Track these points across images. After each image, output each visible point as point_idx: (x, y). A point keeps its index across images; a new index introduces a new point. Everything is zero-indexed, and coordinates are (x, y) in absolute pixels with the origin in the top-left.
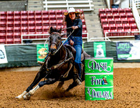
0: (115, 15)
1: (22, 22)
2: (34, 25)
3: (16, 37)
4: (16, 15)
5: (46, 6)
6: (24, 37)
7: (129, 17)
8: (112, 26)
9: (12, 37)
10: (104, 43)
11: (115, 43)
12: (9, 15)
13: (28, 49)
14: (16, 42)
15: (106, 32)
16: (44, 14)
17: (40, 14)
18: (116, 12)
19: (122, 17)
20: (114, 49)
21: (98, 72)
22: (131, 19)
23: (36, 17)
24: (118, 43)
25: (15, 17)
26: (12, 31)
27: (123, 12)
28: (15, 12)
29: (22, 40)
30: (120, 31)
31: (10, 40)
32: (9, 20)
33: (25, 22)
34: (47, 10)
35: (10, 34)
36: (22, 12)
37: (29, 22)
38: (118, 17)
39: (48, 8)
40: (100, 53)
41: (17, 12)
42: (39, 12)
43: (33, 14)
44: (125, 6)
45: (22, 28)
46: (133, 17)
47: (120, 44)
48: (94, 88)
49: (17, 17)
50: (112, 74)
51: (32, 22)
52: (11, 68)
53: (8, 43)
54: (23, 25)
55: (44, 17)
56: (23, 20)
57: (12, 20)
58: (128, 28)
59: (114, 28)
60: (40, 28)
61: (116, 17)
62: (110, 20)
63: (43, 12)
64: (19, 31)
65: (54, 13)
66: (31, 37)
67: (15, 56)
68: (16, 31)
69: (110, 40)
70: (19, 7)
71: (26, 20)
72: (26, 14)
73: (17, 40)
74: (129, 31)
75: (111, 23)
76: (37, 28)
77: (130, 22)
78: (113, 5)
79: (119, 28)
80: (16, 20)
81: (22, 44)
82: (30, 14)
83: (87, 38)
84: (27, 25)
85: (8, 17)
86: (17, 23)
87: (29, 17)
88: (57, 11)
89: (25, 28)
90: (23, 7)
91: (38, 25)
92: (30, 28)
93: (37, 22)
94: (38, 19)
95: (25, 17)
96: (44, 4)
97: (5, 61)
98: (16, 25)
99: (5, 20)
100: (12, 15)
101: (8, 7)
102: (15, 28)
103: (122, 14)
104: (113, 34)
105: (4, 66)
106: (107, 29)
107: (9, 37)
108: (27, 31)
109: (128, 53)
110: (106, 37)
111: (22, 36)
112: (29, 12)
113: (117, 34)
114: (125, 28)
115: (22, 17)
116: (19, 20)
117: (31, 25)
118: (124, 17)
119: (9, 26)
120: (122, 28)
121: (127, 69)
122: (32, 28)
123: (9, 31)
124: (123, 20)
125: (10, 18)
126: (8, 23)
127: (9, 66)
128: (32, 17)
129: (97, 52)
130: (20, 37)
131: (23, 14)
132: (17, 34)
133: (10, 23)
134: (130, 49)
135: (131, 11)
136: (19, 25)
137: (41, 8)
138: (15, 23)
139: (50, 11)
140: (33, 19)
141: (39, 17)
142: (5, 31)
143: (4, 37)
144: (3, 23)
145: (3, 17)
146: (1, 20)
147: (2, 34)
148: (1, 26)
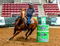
0: (50, 6)
1: (12, 8)
2: (16, 9)
3: (9, 14)
4: (9, 5)
5: (22, 2)
7: (56, 7)
9: (7, 14)
10: (45, 18)
11: (50, 18)
12: (6, 5)
13: (13, 19)
14: (9, 16)
15: (46, 13)
18: (51, 5)
19: (53, 7)
20: (49, 20)
23: (18, 6)
24: (51, 18)
25: (9, 6)
26: (7, 12)
27: (53, 5)
28: (9, 4)
29: (11, 15)
30: (52, 13)
31: (6, 15)
33: (13, 8)
34: (22, 3)
36: (12, 4)
37: (15, 8)
38: (52, 7)
39: (23, 3)
40: (44, 22)
41: (10, 4)
43: (16, 5)
45: (12, 10)
46: (58, 7)
49: (10, 6)
50: (48, 31)
51: (16, 8)
52: (7, 27)
53: (6, 16)
54: (12, 9)
55: (21, 6)
56: (12, 7)
57: (7, 7)
58: (56, 12)
59: (50, 12)
61: (51, 7)
62: (48, 8)
63: (20, 4)
64: (10, 12)
65: (25, 5)
66: (15, 14)
67: (8, 22)
68: (9, 12)
69: (48, 17)
70: (10, 2)
71: (13, 7)
72: (13, 5)
73: (9, 15)
74: (56, 13)
75: (48, 9)
76: (18, 10)
77: (57, 9)
78: (49, 2)
80: (9, 7)
81: (11, 17)
82: (15, 5)
83: (38, 15)
84: (13, 9)
85: (6, 6)
86: (10, 8)
87: (15, 6)
88: (26, 4)
89: (13, 11)
90: (12, 2)
92: (15, 10)
93: (18, 8)
94: (18, 7)
95: (13, 6)
96: (21, 1)
97: (4, 24)
98: (9, 9)
100: (8, 5)
101: (6, 1)
102: (9, 10)
103: (53, 6)
104: (49, 14)
105: (4, 26)
107: (6, 14)
108: (13, 12)
109: (55, 22)
110: (46, 15)
112: (14, 4)
113: (51, 14)
114: (54, 12)
115: (12, 6)
116: (11, 7)
117: (15, 9)
118: (54, 7)
119: (6, 9)
121: (54, 29)
123: (6, 12)
125: (7, 6)
126: (6, 8)
128: (16, 6)
129: (42, 21)
130: (10, 14)
132: (9, 13)
133: (7, 8)
134: (56, 20)
136: (10, 9)
137: (20, 2)
138: (9, 8)
139: (23, 4)
141: (19, 6)
142: (4, 12)
143: (4, 14)
144: (3, 8)
145: (4, 6)
146: (3, 7)
147: (3, 13)
148: (3, 9)
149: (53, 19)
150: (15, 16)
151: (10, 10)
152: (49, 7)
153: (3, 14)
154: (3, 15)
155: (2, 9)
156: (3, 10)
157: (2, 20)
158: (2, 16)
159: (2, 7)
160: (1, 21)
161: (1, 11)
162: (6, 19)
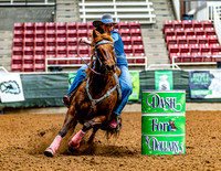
0: (188, 30)
1: (47, 40)
2: (65, 44)
3: (38, 61)
4: (39, 28)
5: (84, 16)
6: (49, 62)
7: (208, 34)
8: (182, 46)
9: (32, 61)
10: (171, 73)
11: (187, 73)
12: (28, 28)
13: (55, 80)
14: (37, 69)
15: (174, 56)
16: (81, 27)
17: (74, 27)
18: (190, 26)
19: (198, 34)
20: (185, 82)
21: (162, 111)
22: (212, 37)
23: (69, 32)
24: (192, 73)
25: (37, 32)
26: (32, 53)
27: (199, 26)
28: (37, 24)
29: (47, 66)
30: (195, 55)
31: (28, 66)
32: (28, 36)
33: (51, 40)
34: (84, 21)
35: (28, 57)
36: (47, 24)
37: (58, 40)
38: (192, 34)
39: (87, 19)
41: (40, 24)
42: (73, 24)
43: (64, 27)
44: (202, 17)
45: (47, 48)
46: (214, 33)
47: (195, 75)
48: (155, 136)
49: (40, 32)
50: (183, 114)
51: (62, 40)
52: (30, 108)
53: (26, 70)
54: (49, 44)
55: (80, 31)
56: (49, 36)
57: (32, 36)
58: (207, 50)
59: (186, 51)
60: (74, 48)
61: (188, 34)
62: (180, 38)
63: (79, 24)
64: (43, 52)
66: (60, 62)
67: (36, 90)
68: (38, 53)
69: (179, 69)
70: (43, 17)
71: (54, 36)
72: (54, 28)
73: (39, 66)
74: (208, 55)
75: (181, 42)
76: (69, 48)
77: (211, 42)
78: (184, 16)
79: (193, 50)
80: (38, 36)
81: (47, 72)
82: (60, 28)
83: (145, 64)
84: (54, 44)
85: (27, 32)
86: (40, 40)
87: (58, 32)
89: (51, 48)
90: (49, 16)
91: (71, 44)
92: (58, 48)
93: (69, 39)
94: (71, 35)
95: (51, 32)
96: (81, 13)
97: (20, 97)
98: (38, 44)
99: (22, 36)
100: (32, 28)
101: (26, 16)
102: (37, 48)
103: (198, 30)
104: (184, 59)
105: (19, 105)
106: (175, 51)
107: (26, 62)
108: (54, 52)
109: (207, 88)
110: (174, 64)
111: (47, 60)
112: (57, 24)
113: (190, 59)
114: (203, 51)
115: (48, 32)
116: (43, 36)
117: (60, 44)
118: (202, 34)
119: (28, 44)
120: (198, 50)
121: (204, 112)
122: (62, 48)
123: (27, 53)
124: (200, 38)
125: (29, 32)
126: (26, 40)
127: (27, 105)
128: (62, 32)
129: (160, 86)
130: (43, 61)
131: (49, 28)
132: (40, 57)
133: (29, 40)
134: (210, 82)
135: (212, 25)
136: (43, 44)
137: (76, 18)
138: (37, 40)
140: (64, 35)
141: (73, 31)
142: (21, 53)
143: (20, 62)
144: (18, 40)
145: (18, 32)
146: (16, 36)
147: (17, 57)
148: (16, 44)
149: (197, 78)
150: (60, 69)
151: (40, 49)
152: (182, 34)
153: (15, 62)
154: (16, 66)
155: (11, 42)
156: (17, 49)
157: (14, 85)
158: (13, 70)
159: (12, 35)
160: (10, 87)
161: (11, 51)
162: (27, 79)
